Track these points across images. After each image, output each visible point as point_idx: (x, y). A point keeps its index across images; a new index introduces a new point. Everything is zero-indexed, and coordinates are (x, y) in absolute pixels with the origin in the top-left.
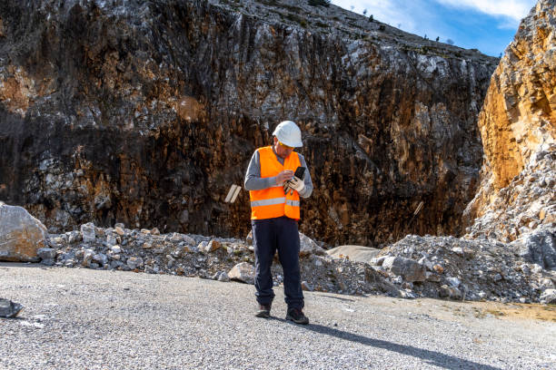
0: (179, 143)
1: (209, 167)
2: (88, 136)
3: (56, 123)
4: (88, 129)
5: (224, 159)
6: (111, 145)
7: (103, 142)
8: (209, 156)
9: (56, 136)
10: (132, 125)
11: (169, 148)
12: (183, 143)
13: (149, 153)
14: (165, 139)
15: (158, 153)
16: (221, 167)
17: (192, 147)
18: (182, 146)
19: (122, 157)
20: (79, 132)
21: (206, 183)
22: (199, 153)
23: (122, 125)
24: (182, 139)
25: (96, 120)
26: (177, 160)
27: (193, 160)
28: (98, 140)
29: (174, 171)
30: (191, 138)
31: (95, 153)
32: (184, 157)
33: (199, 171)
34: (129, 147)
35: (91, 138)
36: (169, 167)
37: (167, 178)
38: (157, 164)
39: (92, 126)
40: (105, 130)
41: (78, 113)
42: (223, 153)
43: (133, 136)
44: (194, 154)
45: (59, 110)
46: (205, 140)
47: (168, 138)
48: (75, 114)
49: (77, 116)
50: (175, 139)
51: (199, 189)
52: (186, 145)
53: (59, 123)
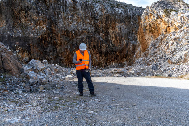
0: (47, 39)
1: (57, 46)
2: (19, 39)
3: (8, 36)
4: (19, 37)
5: (61, 43)
6: (27, 42)
7: (24, 41)
8: (57, 43)
9: (9, 40)
10: (32, 35)
11: (44, 41)
12: (48, 39)
13: (39, 43)
14: (43, 38)
15: (42, 43)
16: (60, 46)
17: (51, 40)
18: (48, 40)
19: (31, 45)
20: (16, 38)
21: (57, 51)
22: (54, 42)
23: (30, 35)
24: (48, 38)
25: (21, 34)
26: (47, 45)
27: (52, 44)
28: (23, 40)
29: (47, 48)
30: (51, 37)
31: (22, 44)
32: (49, 43)
33: (54, 47)
34: (33, 42)
35: (20, 40)
36: (45, 47)
37: (45, 50)
38: (41, 46)
39: (20, 36)
40: (24, 37)
41: (15, 32)
42: (61, 41)
43: (33, 38)
44: (52, 42)
45: (8, 31)
46: (55, 38)
47: (44, 38)
48: (13, 32)
49: (14, 33)
50: (46, 38)
51: (55, 53)
52: (49, 40)
53: (9, 36)
